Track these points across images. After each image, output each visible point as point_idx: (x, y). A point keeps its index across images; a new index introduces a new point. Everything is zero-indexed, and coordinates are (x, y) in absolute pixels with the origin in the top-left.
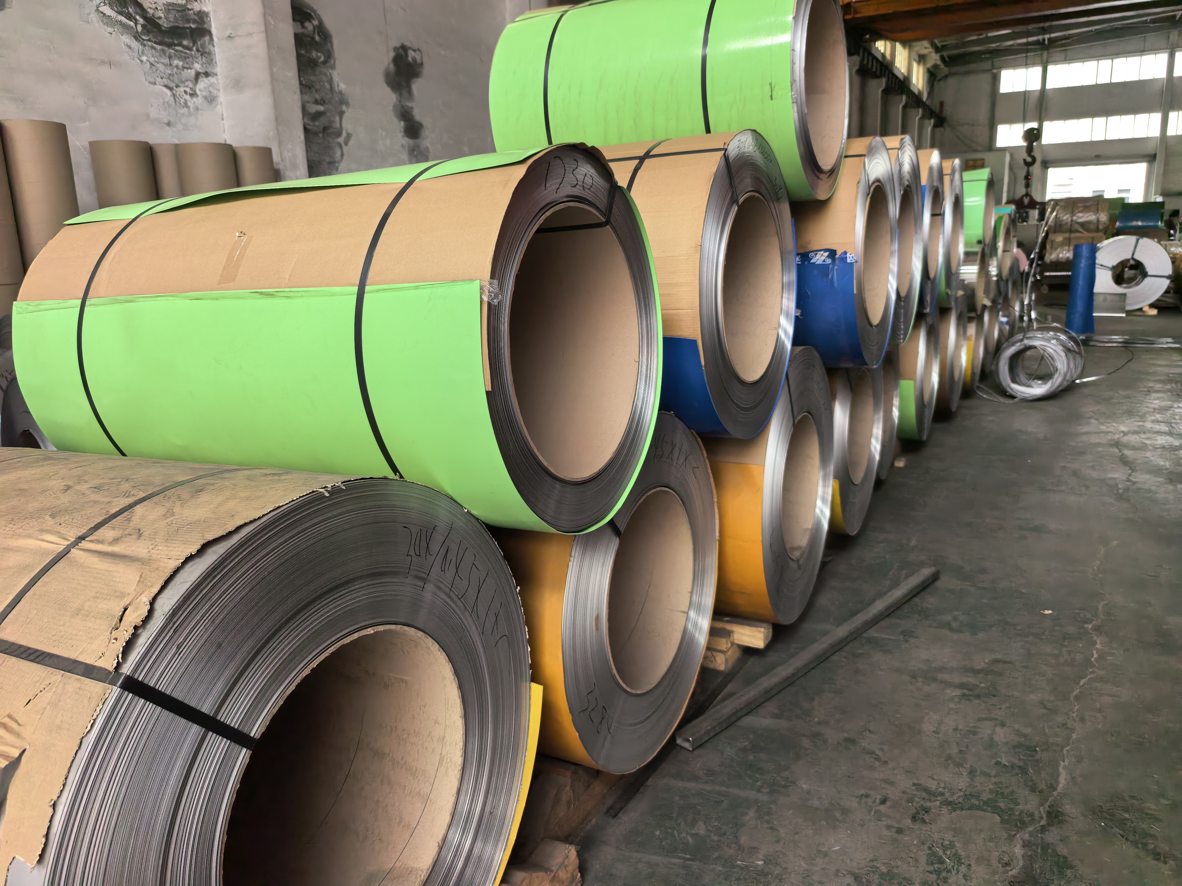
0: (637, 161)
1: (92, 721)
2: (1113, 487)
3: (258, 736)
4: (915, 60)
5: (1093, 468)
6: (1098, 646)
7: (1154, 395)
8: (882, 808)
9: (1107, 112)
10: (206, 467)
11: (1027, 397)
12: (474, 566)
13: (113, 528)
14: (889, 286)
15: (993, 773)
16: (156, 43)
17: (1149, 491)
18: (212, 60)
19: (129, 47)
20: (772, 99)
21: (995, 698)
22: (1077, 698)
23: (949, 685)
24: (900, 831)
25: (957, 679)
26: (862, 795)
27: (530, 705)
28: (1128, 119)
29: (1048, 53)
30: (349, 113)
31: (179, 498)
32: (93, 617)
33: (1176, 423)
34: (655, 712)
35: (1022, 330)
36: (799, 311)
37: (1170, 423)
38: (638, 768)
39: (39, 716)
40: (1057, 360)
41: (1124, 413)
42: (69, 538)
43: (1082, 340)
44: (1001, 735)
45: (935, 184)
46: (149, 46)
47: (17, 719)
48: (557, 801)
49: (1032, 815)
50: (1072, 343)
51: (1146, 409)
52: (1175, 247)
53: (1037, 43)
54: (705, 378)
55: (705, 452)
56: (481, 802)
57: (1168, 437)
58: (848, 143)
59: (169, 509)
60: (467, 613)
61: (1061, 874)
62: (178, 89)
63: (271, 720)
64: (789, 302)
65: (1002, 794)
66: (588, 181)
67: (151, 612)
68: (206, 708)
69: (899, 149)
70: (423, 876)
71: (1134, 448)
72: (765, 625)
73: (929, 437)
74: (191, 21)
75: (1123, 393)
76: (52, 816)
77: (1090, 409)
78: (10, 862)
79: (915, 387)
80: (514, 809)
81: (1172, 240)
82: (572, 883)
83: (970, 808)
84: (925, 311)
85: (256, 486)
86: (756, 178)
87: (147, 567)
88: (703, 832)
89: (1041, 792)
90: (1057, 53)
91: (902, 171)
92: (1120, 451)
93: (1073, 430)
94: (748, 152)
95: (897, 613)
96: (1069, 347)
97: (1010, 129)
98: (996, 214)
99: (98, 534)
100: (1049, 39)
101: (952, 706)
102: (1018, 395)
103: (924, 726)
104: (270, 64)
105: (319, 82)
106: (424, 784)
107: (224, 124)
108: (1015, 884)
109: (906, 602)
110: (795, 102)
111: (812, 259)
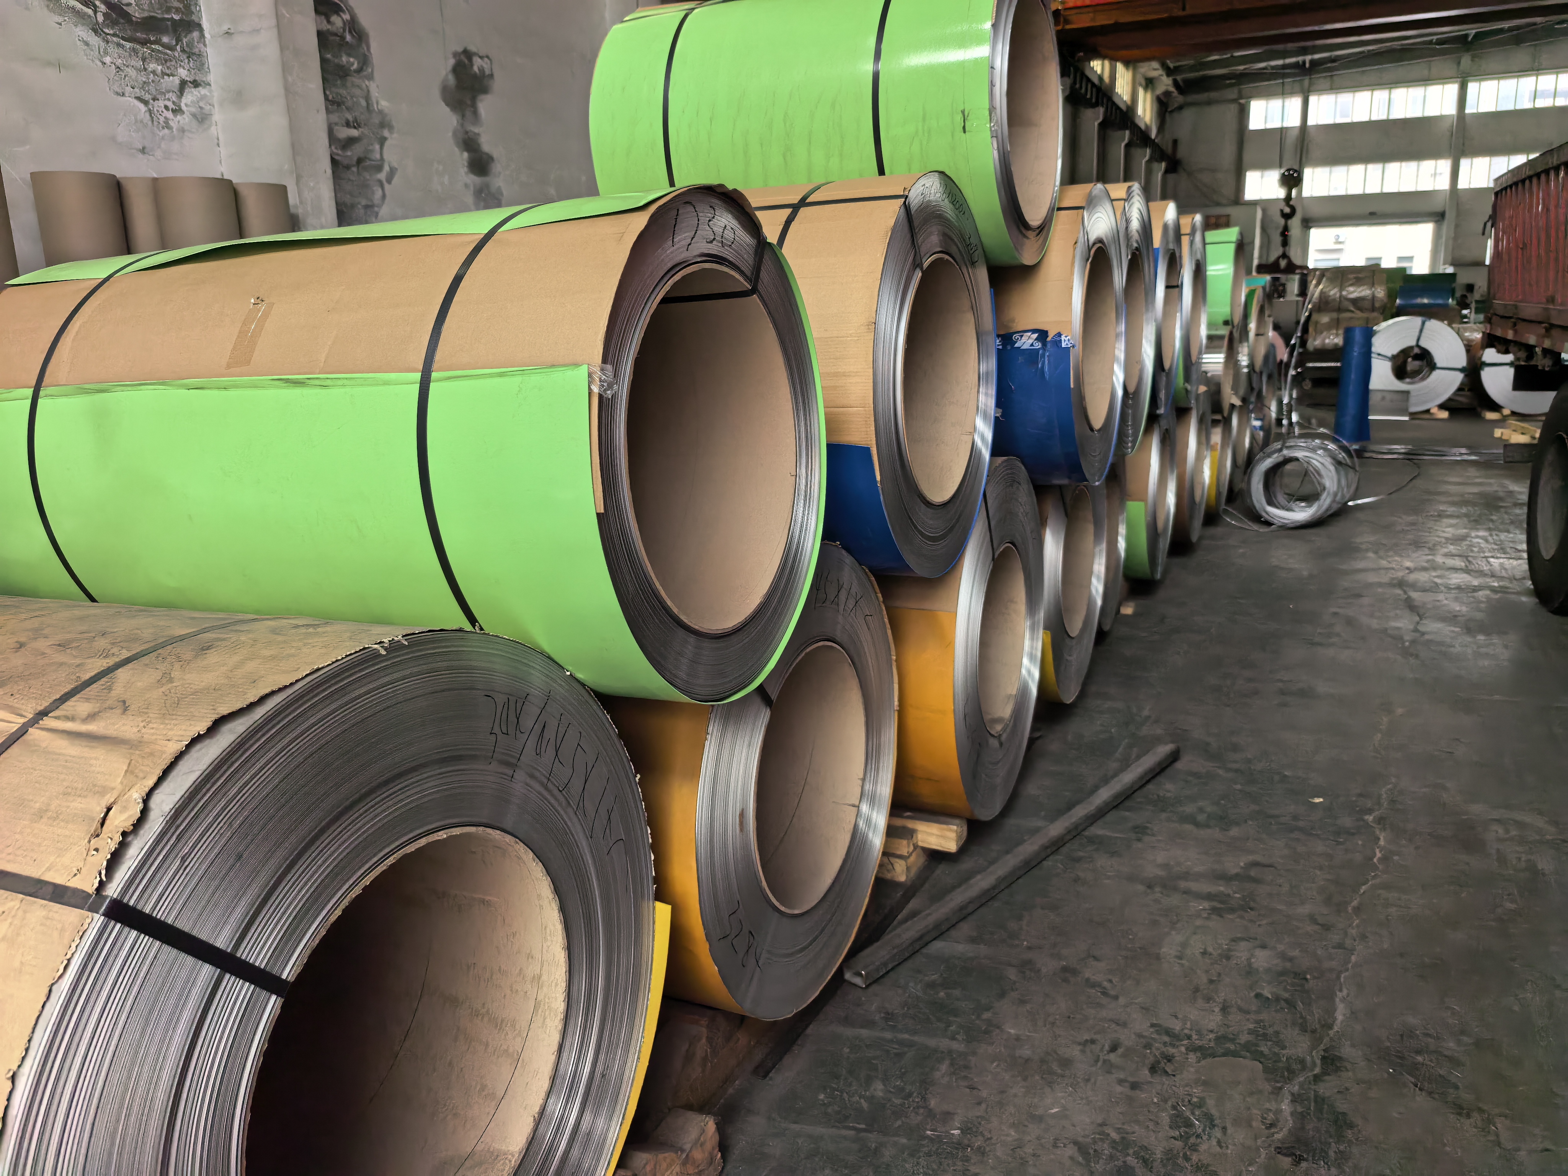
0: (789, 211)
1: (65, 962)
2: (1397, 639)
3: (291, 979)
4: (1141, 85)
5: (1372, 616)
6: (1382, 843)
7: (1446, 521)
8: (1112, 1057)
9: (1384, 156)
10: (214, 616)
11: (1287, 524)
12: (579, 748)
13: (88, 700)
14: (1114, 378)
15: (1254, 1008)
16: (123, 39)
17: (1441, 644)
18: (203, 64)
19: (87, 44)
20: (965, 132)
21: (1252, 913)
22: (1357, 910)
23: (1198, 896)
24: (1134, 1086)
25: (1205, 888)
26: (1087, 1041)
27: (654, 932)
28: (1409, 167)
29: (1310, 80)
30: (393, 140)
31: (178, 658)
32: (63, 821)
33: (1475, 558)
34: (814, 940)
35: (1280, 437)
36: (1001, 410)
37: (1467, 557)
38: (795, 1011)
40: (1326, 477)
41: (1410, 544)
42: (24, 714)
43: (1356, 450)
44: (1262, 959)
45: (1171, 246)
46: (114, 43)
48: (689, 1058)
49: (1302, 1062)
50: (1344, 454)
51: (1437, 539)
52: (1471, 332)
53: (1296, 65)
54: (882, 497)
55: (880, 595)
56: (591, 1061)
57: (1465, 575)
58: (1061, 191)
59: (165, 673)
60: (570, 810)
61: (1340, 1138)
62: (155, 103)
63: (310, 957)
64: (987, 399)
65: (1265, 1035)
66: (729, 235)
67: (145, 812)
68: (222, 941)
69: (1125, 200)
70: (514, 1161)
71: (1425, 590)
72: (957, 821)
73: (1165, 572)
74: (174, 10)
75: (1408, 518)
76: (11, 1093)
77: (1366, 540)
79: (1146, 510)
80: (633, 1069)
81: (1466, 323)
82: (711, 1164)
83: (1224, 1055)
84: (1158, 412)
85: (285, 642)
86: (945, 235)
87: (137, 752)
88: (881, 1094)
89: (1314, 1031)
90: (1321, 80)
91: (1130, 229)
92: (1405, 592)
93: (1344, 567)
94: (936, 201)
95: (1128, 803)
96: (1339, 459)
97: (1262, 177)
98: (1247, 286)
99: (66, 708)
100: (1312, 62)
101: (1198, 922)
102: (1276, 522)
103: (1164, 950)
104: (284, 71)
105: (352, 97)
106: (514, 1039)
107: (220, 152)
108: (1282, 1150)
109: (1137, 790)
110: (994, 136)
111: (1016, 342)
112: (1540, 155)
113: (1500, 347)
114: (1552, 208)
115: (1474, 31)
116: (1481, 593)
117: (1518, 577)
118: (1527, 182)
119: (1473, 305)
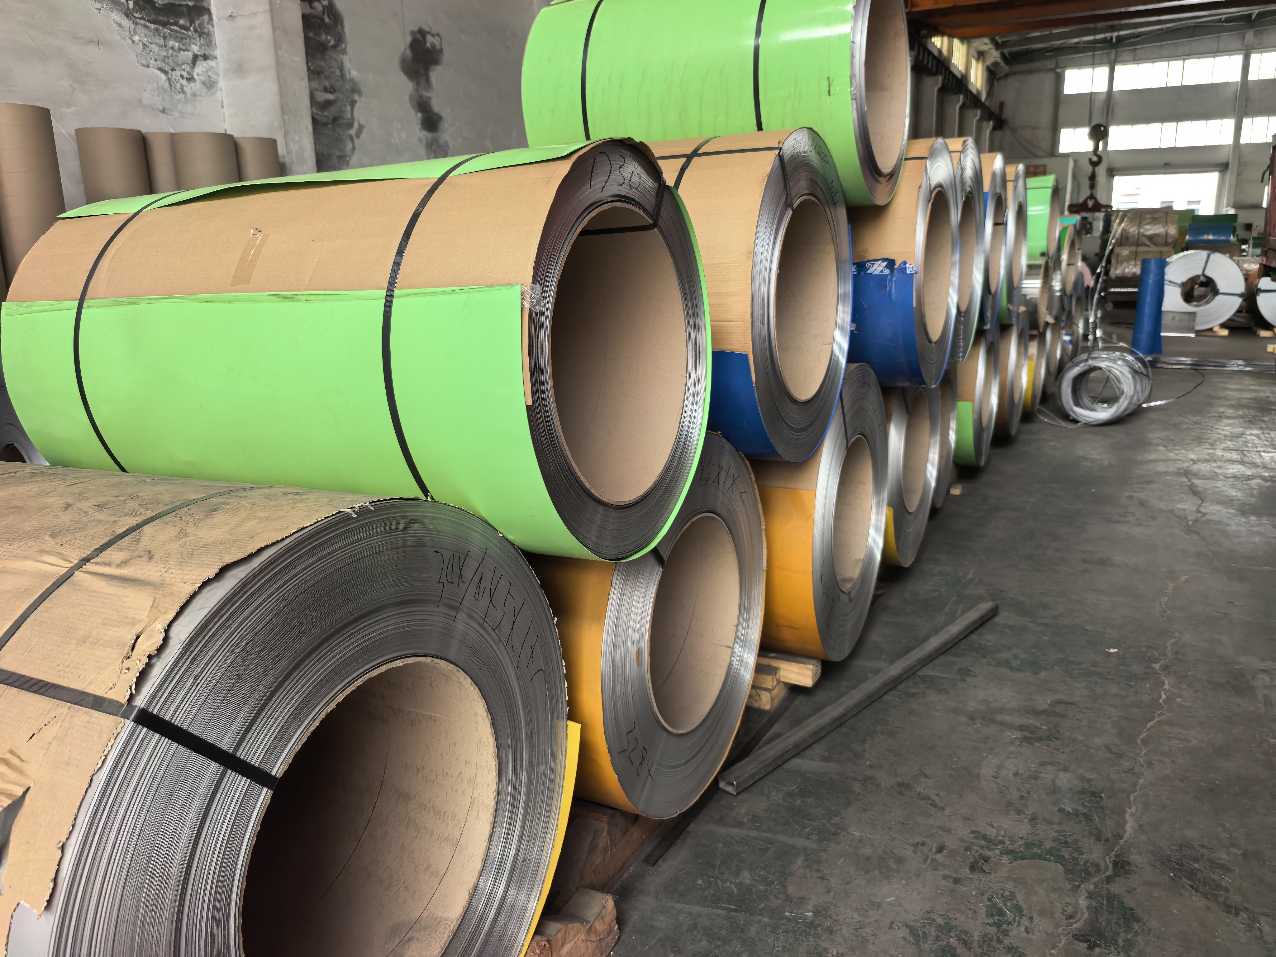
0: (684, 160)
1: (103, 758)
2: (1181, 518)
3: (279, 775)
4: (974, 57)
5: (1161, 499)
6: (1167, 687)
7: (1225, 421)
8: (939, 857)
9: (1177, 117)
10: (219, 485)
11: (1091, 422)
12: (509, 595)
13: (121, 550)
14: (949, 299)
15: (1056, 820)
16: (149, 21)
17: (1219, 523)
18: (211, 41)
19: (120, 25)
20: (829, 95)
21: (1057, 742)
22: (1145, 742)
23: (1011, 727)
24: (957, 881)
25: (1018, 720)
26: (918, 842)
27: (566, 745)
28: (1199, 124)
29: (1116, 56)
30: (361, 102)
31: (192, 518)
32: (101, 645)
33: (1249, 452)
34: (697, 753)
35: (1086, 349)
36: (855, 325)
37: (1242, 451)
39: (44, 752)
40: (1124, 383)
41: (1194, 440)
42: (72, 560)
43: (1149, 361)
44: (1064, 780)
45: (998, 191)
46: (141, 25)
47: (20, 754)
48: (593, 847)
49: (1097, 865)
50: (1139, 364)
51: (1217, 436)
52: (1249, 263)
53: (1104, 41)
54: (756, 395)
55: (753, 476)
56: (515, 848)
57: (1239, 466)
58: (908, 144)
59: (182, 529)
60: (501, 645)
61: (1129, 929)
62: (173, 73)
63: (294, 758)
64: (844, 315)
65: (1066, 843)
66: (636, 179)
67: (166, 639)
68: (226, 744)
69: (961, 152)
70: (453, 926)
71: (1206, 478)
72: (814, 662)
73: (988, 461)
75: (1192, 418)
76: (61, 859)
77: (1157, 436)
78: (14, 909)
79: (973, 409)
80: (549, 855)
81: (1245, 256)
82: (609, 935)
83: (1032, 858)
84: (985, 328)
85: (276, 506)
86: (812, 180)
87: (160, 592)
88: (747, 881)
89: (1107, 840)
90: (1125, 53)
91: (964, 176)
92: (1190, 480)
93: (1139, 458)
94: (804, 152)
95: (955, 650)
96: (1136, 369)
97: (1074, 133)
98: (1061, 224)
99: (104, 556)
100: (1118, 38)
101: (1013, 749)
102: (1081, 420)
103: (983, 771)
104: (275, 46)
105: (329, 68)
106: (454, 828)
107: (224, 113)
108: (1079, 937)
109: (962, 639)
110: (854, 98)
111: (868, 269)
115: (1257, 11)
116: (1254, 481)
119: (1251, 242)
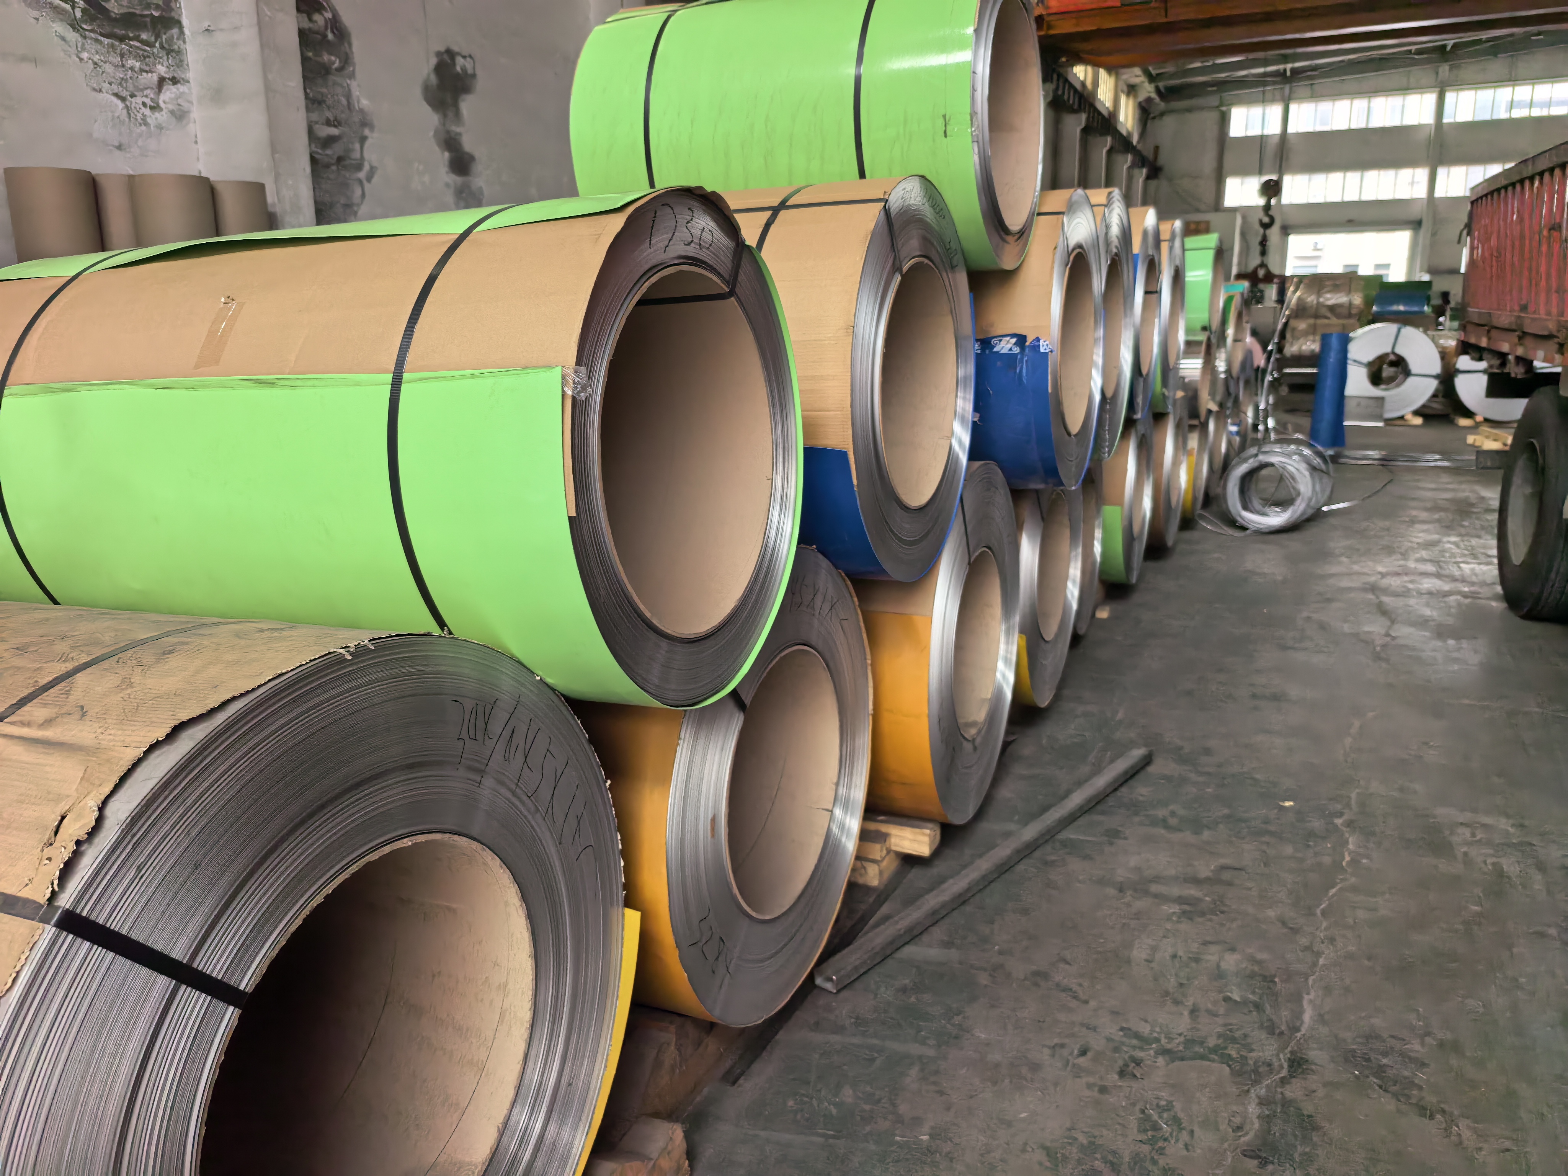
0: (769, 213)
1: (14, 975)
2: (1365, 641)
3: (249, 989)
4: (1123, 91)
5: (1345, 621)
6: (1351, 846)
7: (1418, 526)
8: (1081, 1061)
9: (1363, 164)
10: (177, 619)
11: (1262, 529)
12: (548, 753)
13: (45, 705)
14: (1092, 382)
15: (1222, 1011)
16: (102, 35)
17: (1414, 649)
18: (181, 61)
19: (63, 39)
20: (946, 136)
21: (1222, 916)
22: (1324, 912)
23: (1168, 899)
24: (1103, 1090)
25: (1176, 891)
26: (1056, 1045)
27: (623, 939)
28: (1387, 175)
29: (1291, 89)
30: (373, 139)
31: (139, 663)
32: (15, 829)
33: (1446, 563)
34: (785, 945)
35: (1256, 442)
36: (978, 415)
37: (1438, 562)
38: (765, 1018)
40: (1300, 482)
41: (1383, 549)
43: (1331, 456)
44: (1231, 962)
45: (1150, 252)
46: (91, 38)
48: (658, 1063)
49: (1269, 1065)
50: (1319, 460)
51: (1410, 544)
53: (1277, 73)
54: (858, 499)
55: (856, 599)
56: (556, 1071)
57: (1436, 580)
58: (1041, 196)
59: (125, 678)
60: (538, 816)
61: (1306, 1140)
62: (133, 100)
63: (269, 967)
64: (965, 403)
65: (1233, 1038)
66: (707, 237)
67: (100, 820)
68: (178, 952)
69: (1105, 206)
70: (478, 1172)
71: (1396, 595)
72: (930, 825)
73: (1141, 577)
74: (154, 7)
75: (1381, 524)
77: (1340, 544)
79: (1122, 514)
80: (600, 1078)
83: (1193, 1059)
84: (1135, 417)
85: (248, 646)
86: (925, 239)
87: (94, 759)
88: (850, 1100)
89: (1282, 1033)
90: (1301, 88)
91: (1109, 234)
92: (1378, 597)
93: (1319, 571)
94: (915, 205)
95: (1099, 808)
96: (1315, 465)
97: (1242, 184)
98: (1226, 292)
99: (23, 713)
100: (1292, 70)
101: (1169, 926)
102: (1250, 526)
103: (1134, 954)
104: (264, 68)
105: (332, 96)
106: (479, 1048)
107: (198, 149)
108: (1249, 1153)
109: (1110, 793)
110: (975, 140)
111: (995, 347)
112: (1516, 165)
113: (1474, 355)
114: (1526, 216)
115: (1452, 42)
116: (1452, 598)
117: (1489, 582)
118: (1503, 191)
